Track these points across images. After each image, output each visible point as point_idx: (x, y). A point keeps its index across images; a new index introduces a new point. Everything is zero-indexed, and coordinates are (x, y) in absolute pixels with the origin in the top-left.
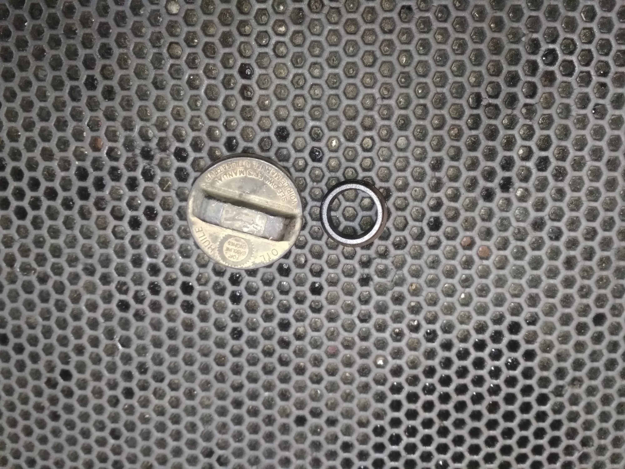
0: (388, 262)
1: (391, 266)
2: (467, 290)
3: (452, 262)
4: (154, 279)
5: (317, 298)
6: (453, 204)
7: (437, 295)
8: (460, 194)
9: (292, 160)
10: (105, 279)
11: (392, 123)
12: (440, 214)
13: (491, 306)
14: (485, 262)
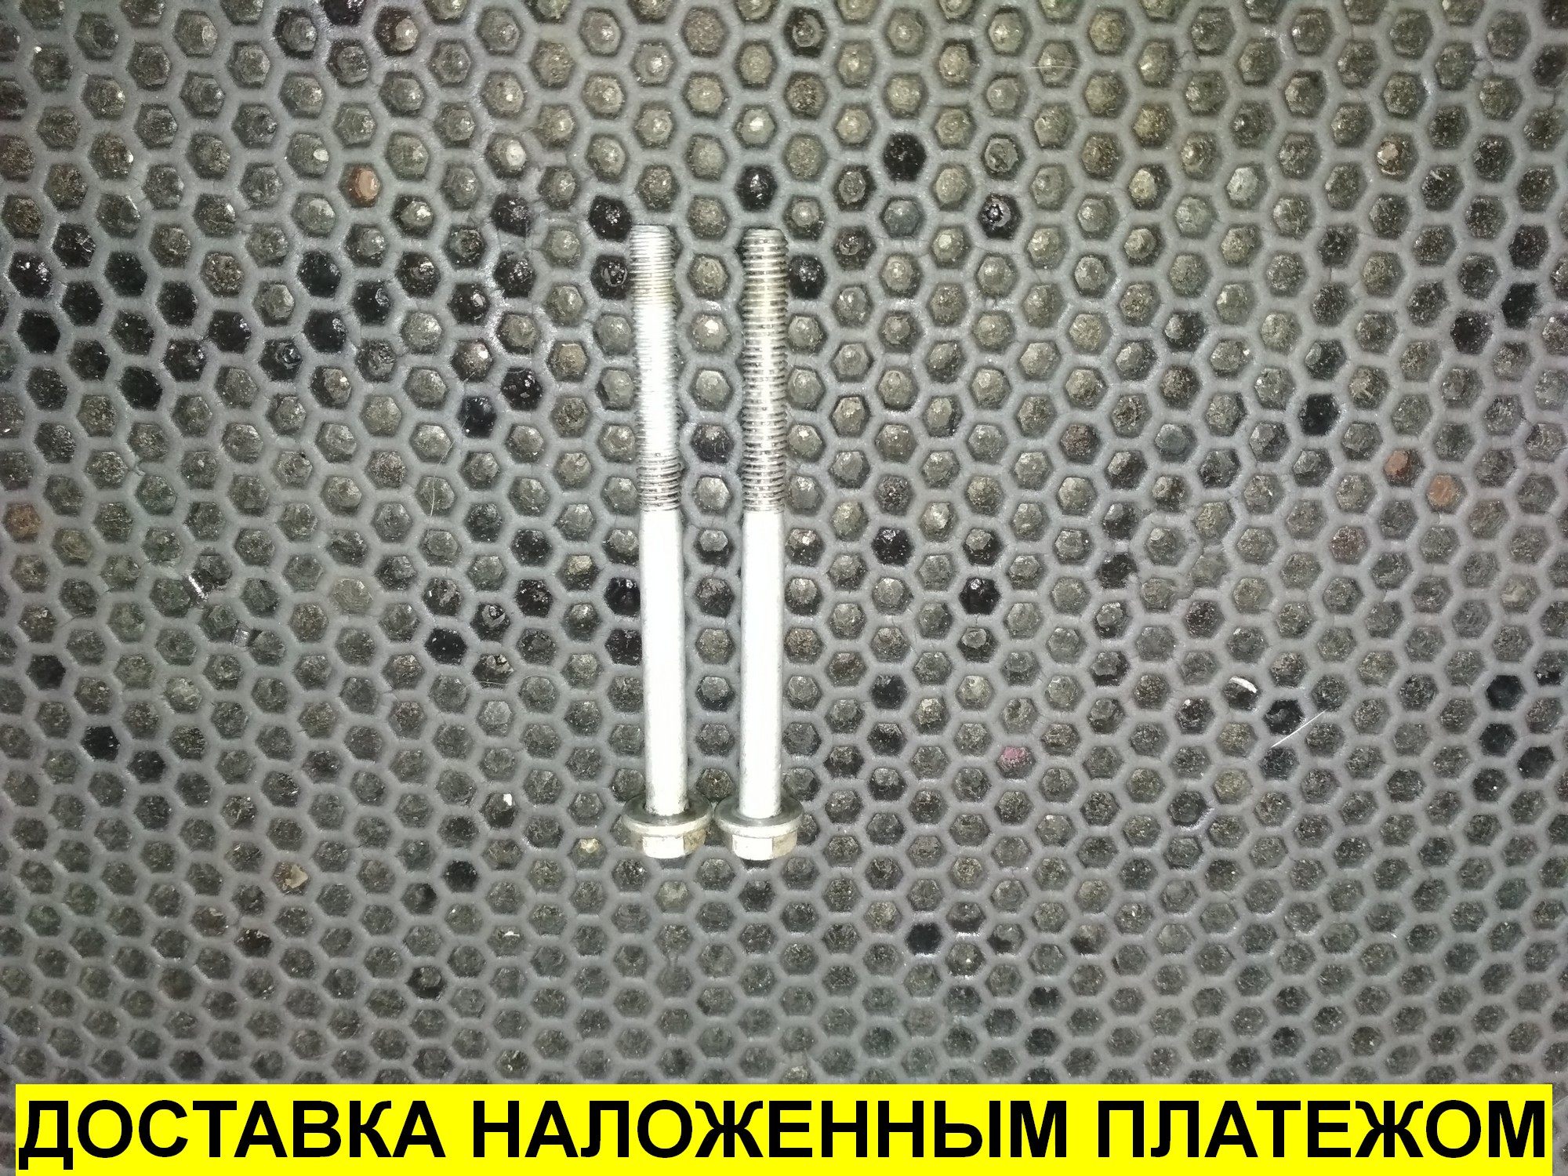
0: (1180, 521)
1: (1189, 533)
2: (1391, 596)
3: (1355, 520)
4: (532, 572)
5: (982, 619)
6: (1373, 360)
7: (1307, 607)
8: (1395, 331)
9: (925, 234)
10: (390, 575)
11: (1220, 127)
12: (1335, 387)
13: (1449, 635)
14: (1444, 520)
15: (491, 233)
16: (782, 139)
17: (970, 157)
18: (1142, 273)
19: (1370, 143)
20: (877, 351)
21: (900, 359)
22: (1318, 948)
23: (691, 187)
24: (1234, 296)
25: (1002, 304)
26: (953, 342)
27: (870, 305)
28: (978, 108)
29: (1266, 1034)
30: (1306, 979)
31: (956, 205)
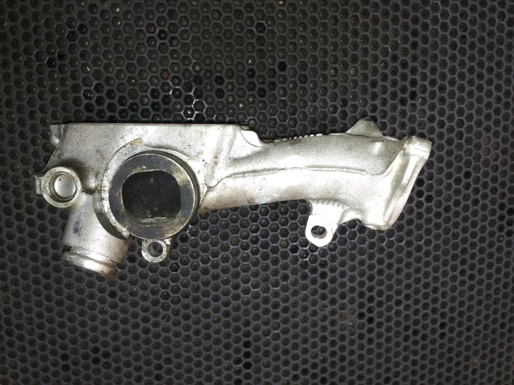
15: (193, 84)
16: (256, 63)
17: (296, 66)
18: (334, 90)
19: (379, 62)
20: (278, 108)
21: (283, 110)
22: (386, 248)
23: (236, 74)
24: (353, 96)
25: (305, 98)
26: (294, 106)
27: (276, 98)
28: (297, 56)
29: (376, 270)
30: (383, 256)
31: (294, 76)
